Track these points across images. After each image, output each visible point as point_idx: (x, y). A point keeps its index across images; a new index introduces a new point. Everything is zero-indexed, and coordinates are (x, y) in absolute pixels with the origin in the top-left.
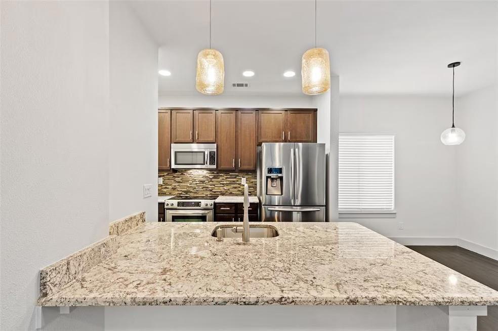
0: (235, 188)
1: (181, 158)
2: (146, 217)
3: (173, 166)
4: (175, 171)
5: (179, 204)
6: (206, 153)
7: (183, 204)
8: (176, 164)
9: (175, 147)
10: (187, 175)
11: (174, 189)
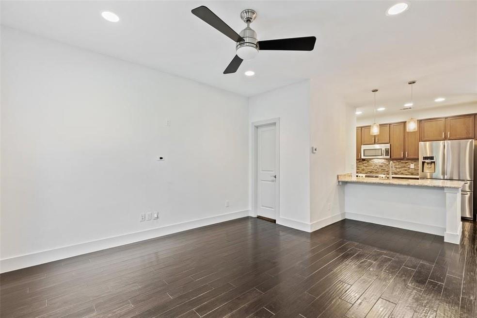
0: (406, 170)
1: (367, 153)
2: (352, 175)
3: (363, 157)
4: (364, 160)
5: (366, 176)
6: (383, 149)
7: (368, 176)
8: (364, 156)
9: (363, 147)
10: (371, 162)
11: (363, 170)
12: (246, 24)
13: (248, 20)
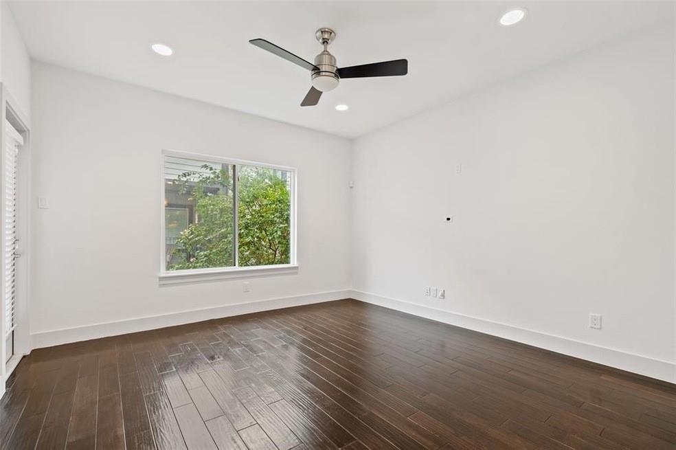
12: (323, 46)
13: (325, 42)
